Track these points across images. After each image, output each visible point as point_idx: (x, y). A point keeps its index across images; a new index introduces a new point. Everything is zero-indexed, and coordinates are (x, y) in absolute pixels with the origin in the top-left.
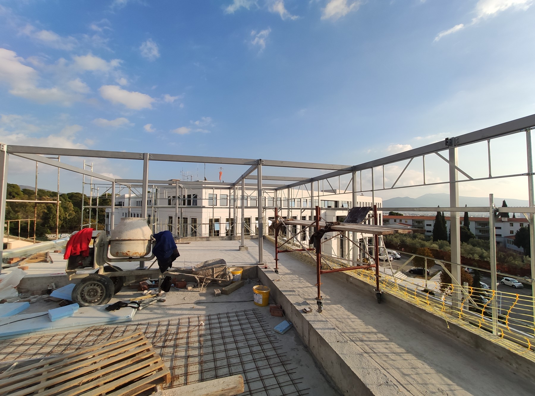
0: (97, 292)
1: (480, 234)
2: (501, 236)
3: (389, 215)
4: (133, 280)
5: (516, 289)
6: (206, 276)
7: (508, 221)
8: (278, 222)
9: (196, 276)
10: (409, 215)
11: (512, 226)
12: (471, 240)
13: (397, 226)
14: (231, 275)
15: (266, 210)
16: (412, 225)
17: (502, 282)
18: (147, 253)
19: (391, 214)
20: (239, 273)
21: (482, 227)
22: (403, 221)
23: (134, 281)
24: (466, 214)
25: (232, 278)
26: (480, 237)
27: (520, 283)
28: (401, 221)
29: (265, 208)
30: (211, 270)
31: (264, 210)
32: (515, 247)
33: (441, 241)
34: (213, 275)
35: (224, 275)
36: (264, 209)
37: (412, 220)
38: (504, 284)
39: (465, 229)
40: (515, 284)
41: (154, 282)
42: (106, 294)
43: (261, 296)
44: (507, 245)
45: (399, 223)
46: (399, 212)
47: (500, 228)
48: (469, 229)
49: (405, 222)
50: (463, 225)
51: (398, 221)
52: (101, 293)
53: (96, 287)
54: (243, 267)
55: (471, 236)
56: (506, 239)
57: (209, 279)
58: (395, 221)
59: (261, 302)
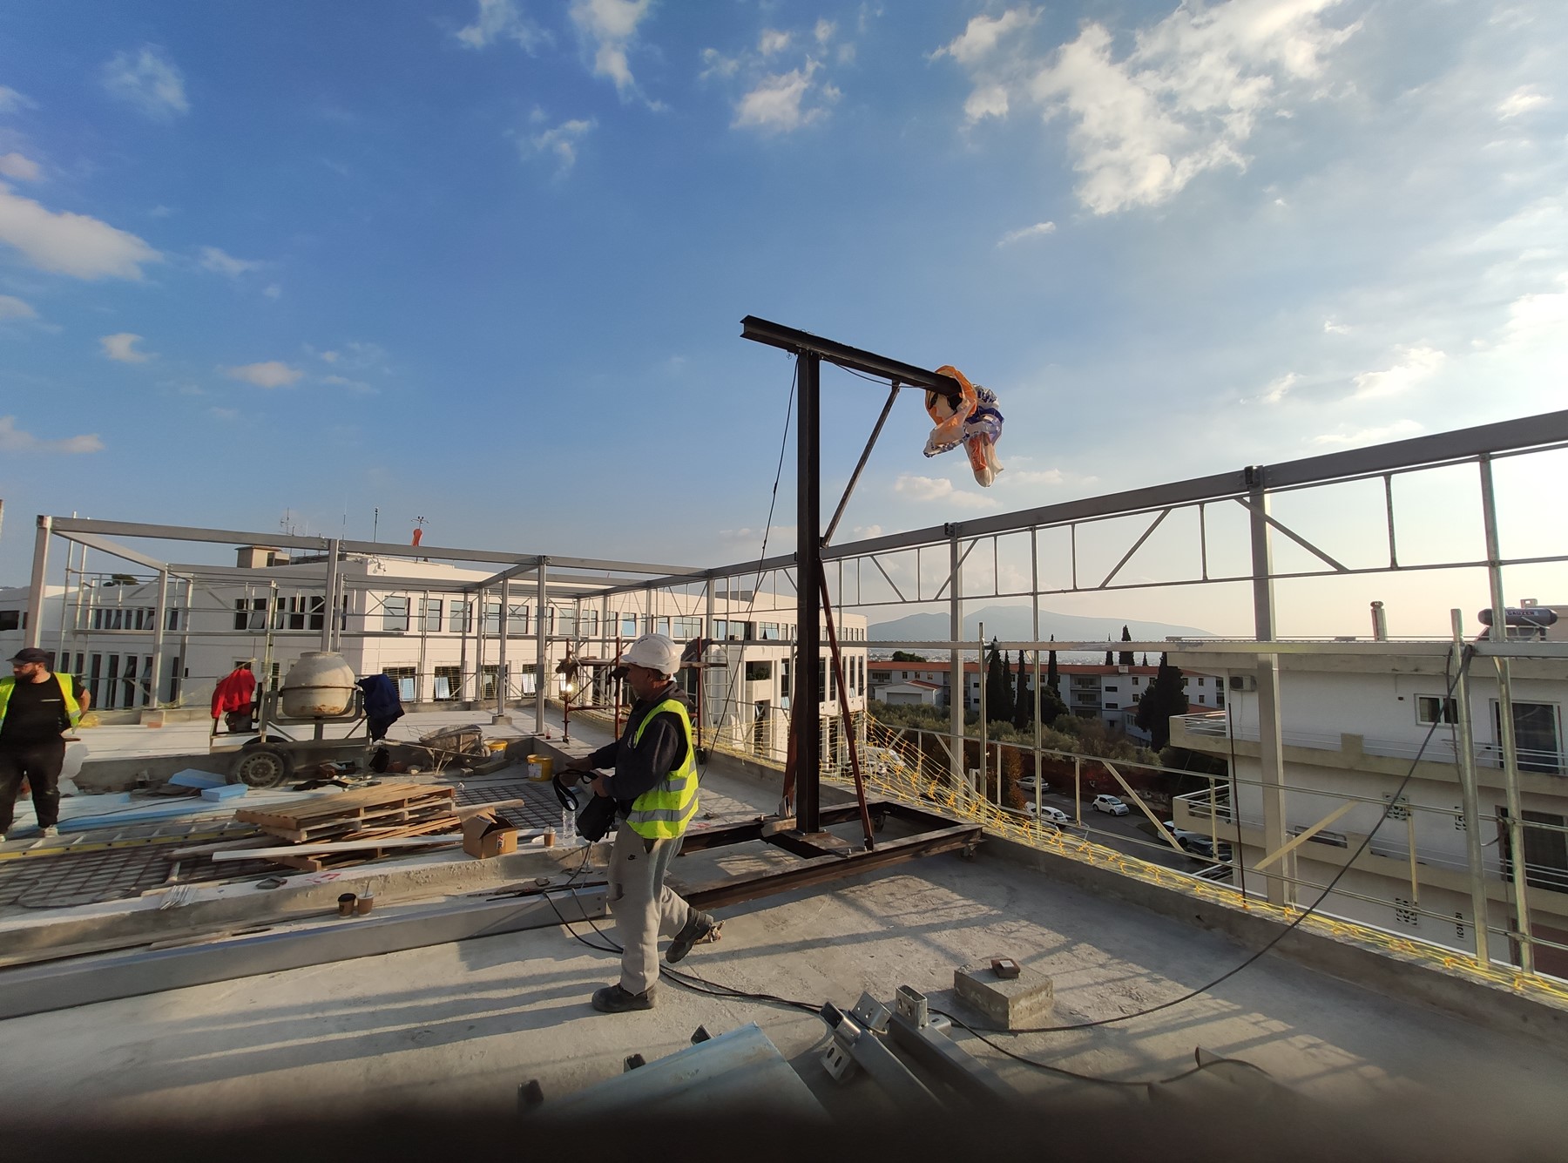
0: (269, 768)
1: (1080, 703)
2: (1117, 707)
3: (894, 660)
4: (302, 764)
5: (1115, 818)
6: (446, 749)
7: (1129, 674)
8: (570, 662)
9: (429, 750)
10: (936, 661)
11: (1137, 683)
12: (1060, 718)
13: (908, 687)
14: (488, 749)
15: (551, 643)
16: (942, 684)
17: (1095, 805)
18: (347, 710)
19: (898, 657)
20: (501, 747)
21: (1083, 687)
22: (924, 677)
23: (303, 766)
24: (1053, 655)
25: (489, 754)
26: (1079, 712)
27: (1124, 805)
28: (917, 676)
29: (551, 639)
30: (455, 739)
31: (548, 643)
32: (1136, 731)
33: (999, 722)
34: (457, 748)
35: (478, 747)
36: (549, 640)
37: (944, 672)
38: (1099, 810)
39: (1049, 694)
40: (1114, 808)
41: (344, 766)
42: (284, 772)
43: (540, 766)
44: (1128, 726)
45: (913, 682)
46: (919, 653)
47: (1114, 689)
48: (1058, 694)
49: (929, 678)
50: (1046, 684)
51: (911, 675)
52: (276, 770)
53: (267, 761)
54: (507, 740)
55: (1060, 709)
56: (1126, 713)
57: (451, 755)
58: (905, 676)
59: (539, 775)
